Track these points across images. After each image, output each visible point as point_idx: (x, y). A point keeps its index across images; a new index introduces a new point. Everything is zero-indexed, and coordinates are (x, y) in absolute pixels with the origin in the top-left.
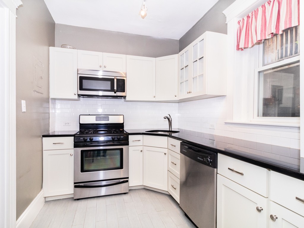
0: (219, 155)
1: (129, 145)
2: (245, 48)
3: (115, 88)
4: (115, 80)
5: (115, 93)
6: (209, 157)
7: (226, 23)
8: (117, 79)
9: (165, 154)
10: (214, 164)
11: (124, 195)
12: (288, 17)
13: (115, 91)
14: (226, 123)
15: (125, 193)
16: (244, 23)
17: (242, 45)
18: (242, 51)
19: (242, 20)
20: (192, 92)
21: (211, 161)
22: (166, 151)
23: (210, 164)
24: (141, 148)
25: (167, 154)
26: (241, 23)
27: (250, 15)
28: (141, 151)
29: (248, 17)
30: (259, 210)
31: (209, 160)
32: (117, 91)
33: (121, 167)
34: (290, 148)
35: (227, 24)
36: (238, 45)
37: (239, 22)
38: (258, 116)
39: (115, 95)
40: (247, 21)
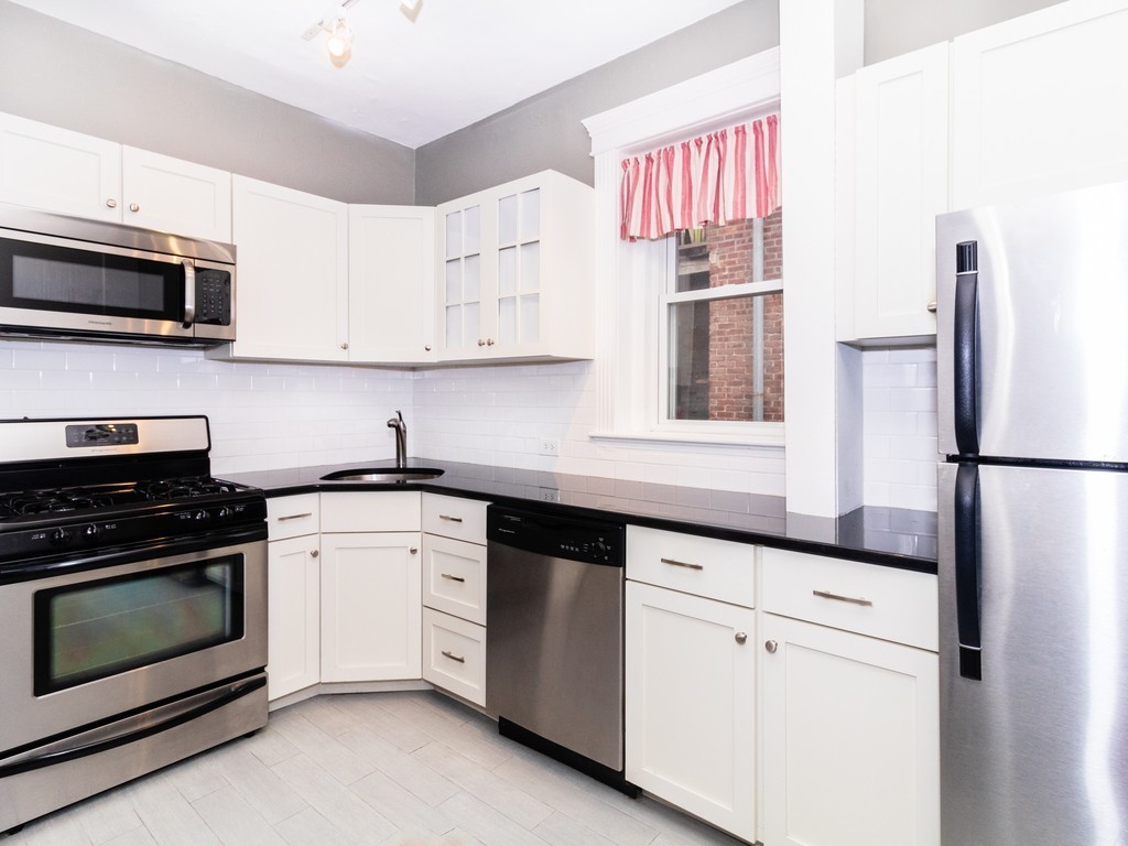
0: (631, 530)
1: (269, 539)
2: (641, 238)
3: (190, 305)
4: (190, 274)
5: (187, 326)
6: (601, 540)
7: (591, 154)
8: (197, 270)
9: (413, 551)
10: (617, 557)
11: (247, 740)
12: (740, 195)
13: (187, 319)
14: (592, 437)
15: (250, 735)
16: (638, 169)
17: (634, 230)
18: (634, 244)
19: (632, 162)
20: (496, 343)
21: (609, 548)
22: (414, 541)
23: (606, 558)
24: (311, 544)
25: (419, 551)
26: (630, 168)
27: (654, 156)
28: (315, 554)
29: (649, 159)
30: (741, 640)
31: (602, 546)
32: (198, 319)
33: (237, 631)
34: (749, 494)
35: (593, 158)
36: (624, 229)
37: (625, 165)
38: (669, 418)
39: (188, 333)
40: (647, 169)
